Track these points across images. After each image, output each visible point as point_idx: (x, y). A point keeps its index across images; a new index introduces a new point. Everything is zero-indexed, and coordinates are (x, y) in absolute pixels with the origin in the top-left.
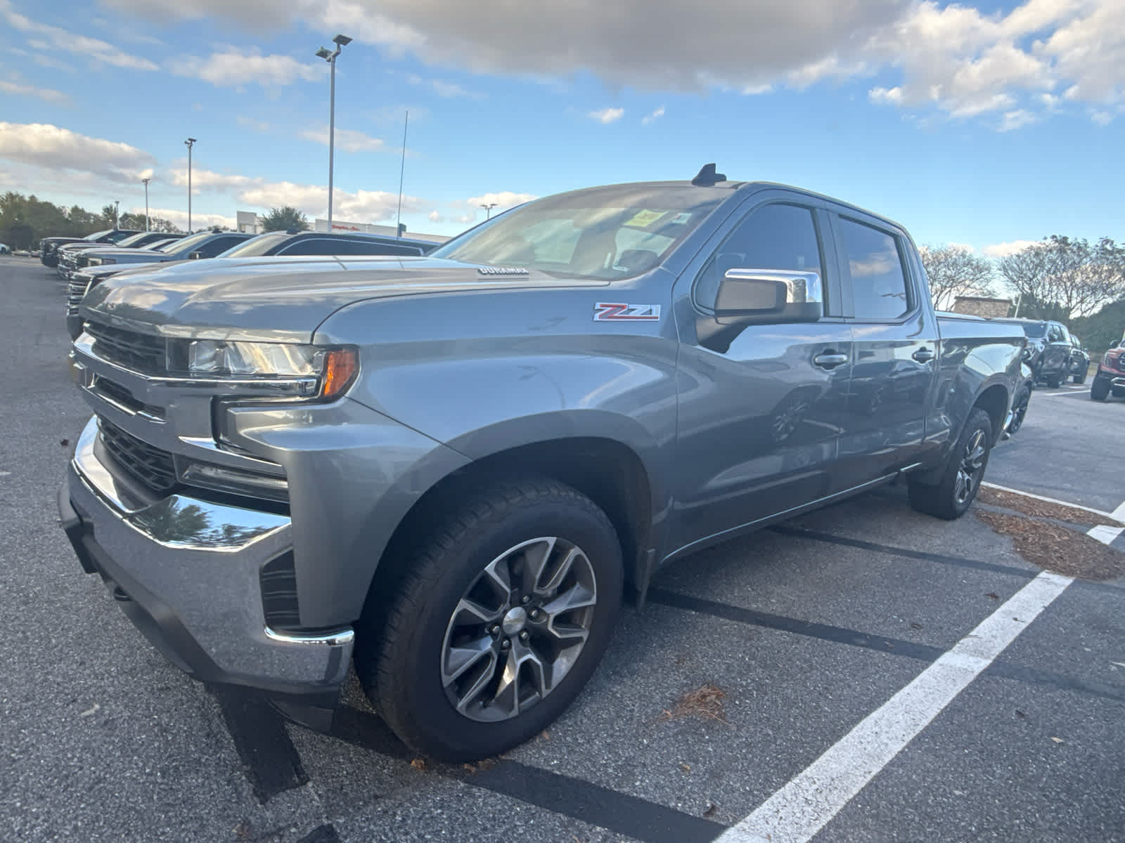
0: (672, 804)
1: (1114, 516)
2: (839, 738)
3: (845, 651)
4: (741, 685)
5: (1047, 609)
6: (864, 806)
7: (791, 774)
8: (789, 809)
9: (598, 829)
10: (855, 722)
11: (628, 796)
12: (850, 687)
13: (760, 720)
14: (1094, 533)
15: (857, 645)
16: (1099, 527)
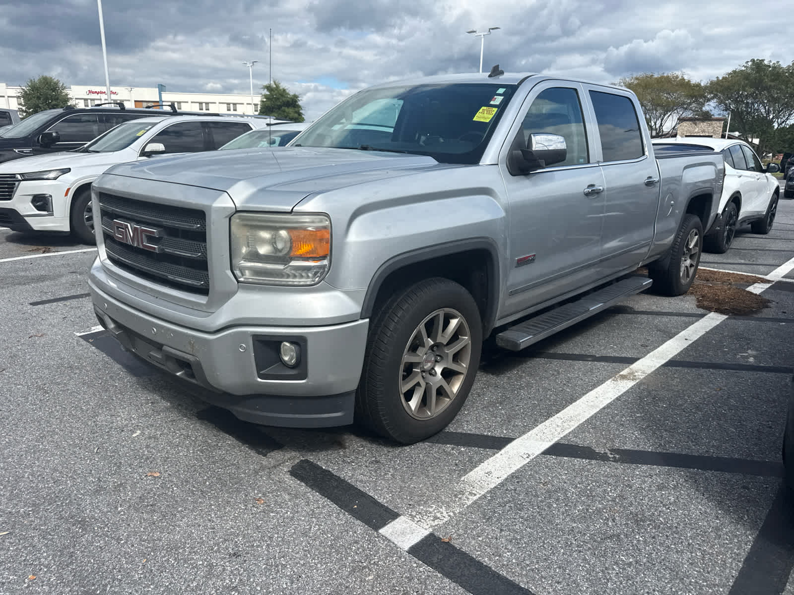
0: (485, 434)
1: (768, 277)
2: (575, 401)
3: (579, 364)
4: (518, 385)
5: (707, 333)
6: (588, 425)
7: (549, 417)
8: (548, 429)
9: (448, 446)
10: (584, 394)
11: (461, 433)
12: (582, 379)
13: (530, 398)
14: (751, 289)
15: (587, 361)
16: (756, 285)
